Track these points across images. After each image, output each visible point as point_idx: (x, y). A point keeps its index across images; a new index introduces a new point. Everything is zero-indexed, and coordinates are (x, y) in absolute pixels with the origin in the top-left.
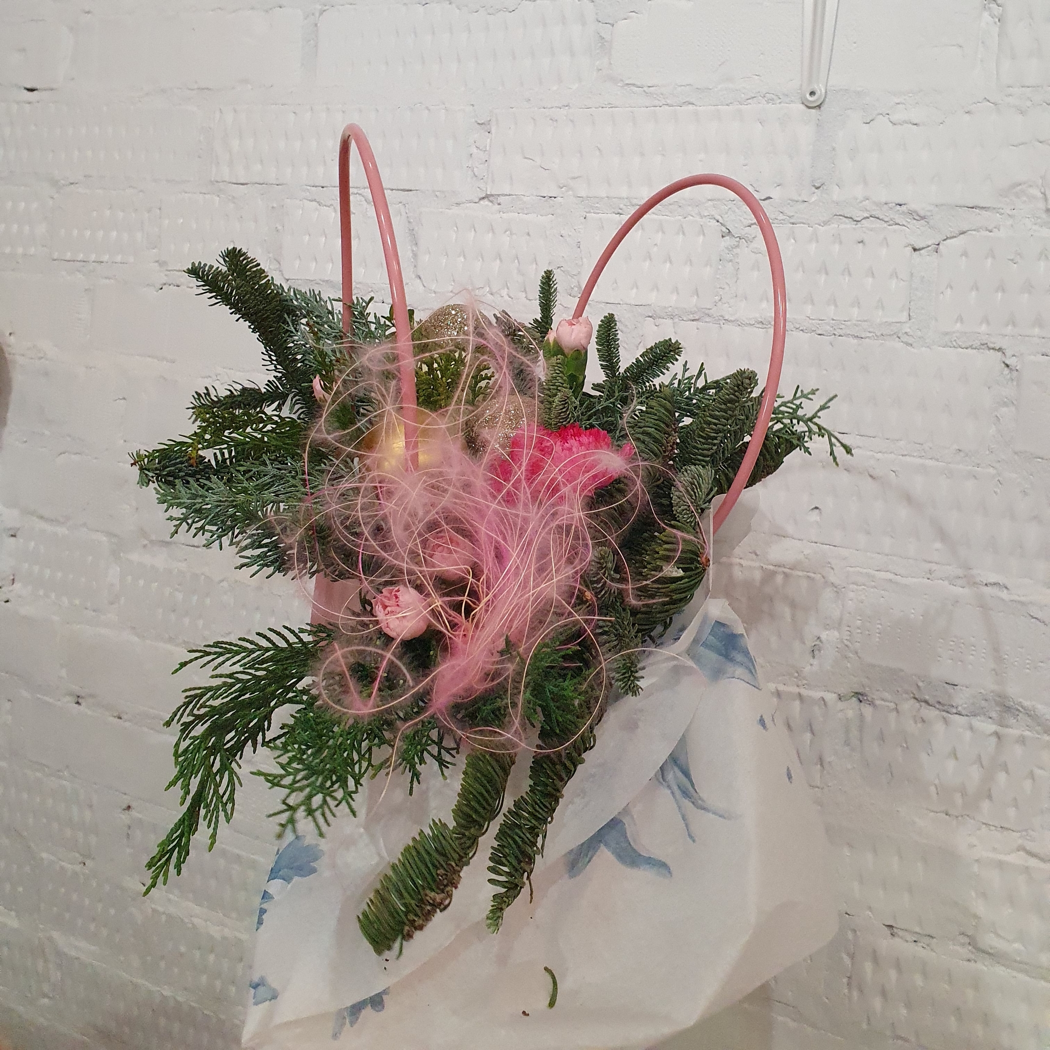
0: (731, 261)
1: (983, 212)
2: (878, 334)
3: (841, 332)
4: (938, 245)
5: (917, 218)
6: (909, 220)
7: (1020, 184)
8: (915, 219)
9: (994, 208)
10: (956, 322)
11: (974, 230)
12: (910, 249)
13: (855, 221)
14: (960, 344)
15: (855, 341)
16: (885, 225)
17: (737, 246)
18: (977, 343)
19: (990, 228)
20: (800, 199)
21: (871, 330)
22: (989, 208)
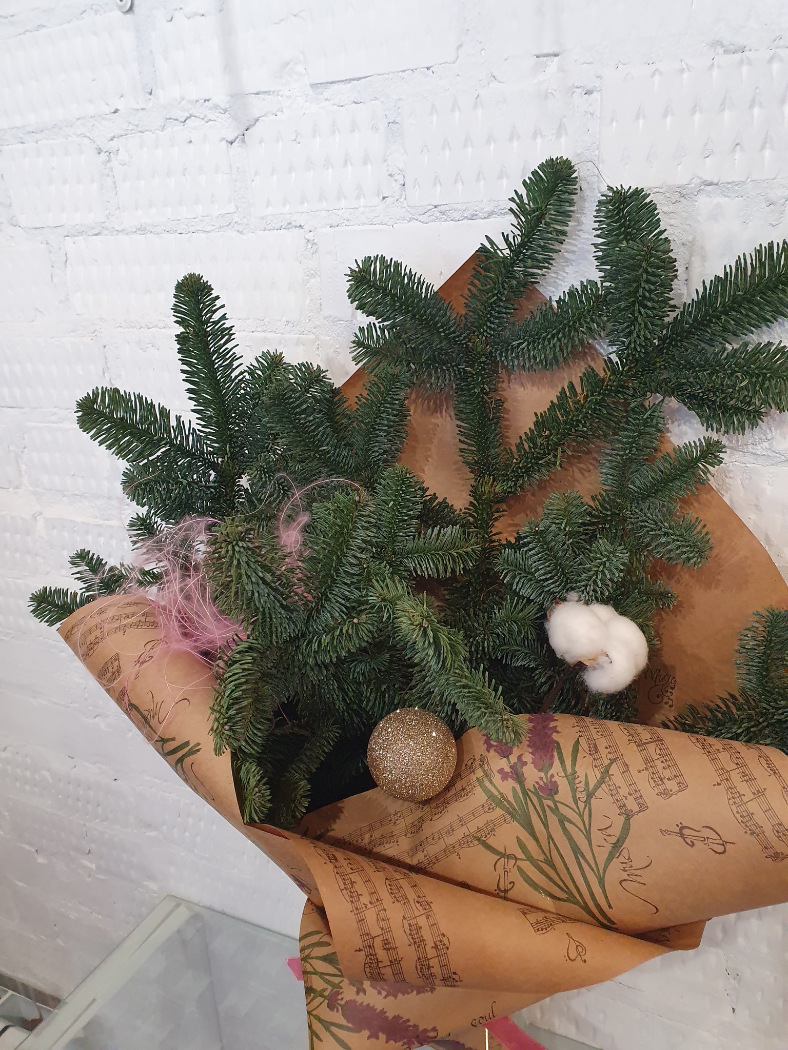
0: (108, 175)
1: (266, 96)
2: (218, 226)
3: (193, 229)
4: (244, 135)
5: (221, 111)
6: (218, 115)
7: (288, 64)
8: (220, 112)
9: (274, 92)
10: (268, 206)
11: (263, 116)
12: (224, 142)
13: (182, 122)
14: (274, 225)
15: (203, 235)
16: (203, 122)
17: (109, 161)
18: (285, 224)
19: (274, 112)
20: (139, 107)
21: (213, 223)
22: (270, 91)
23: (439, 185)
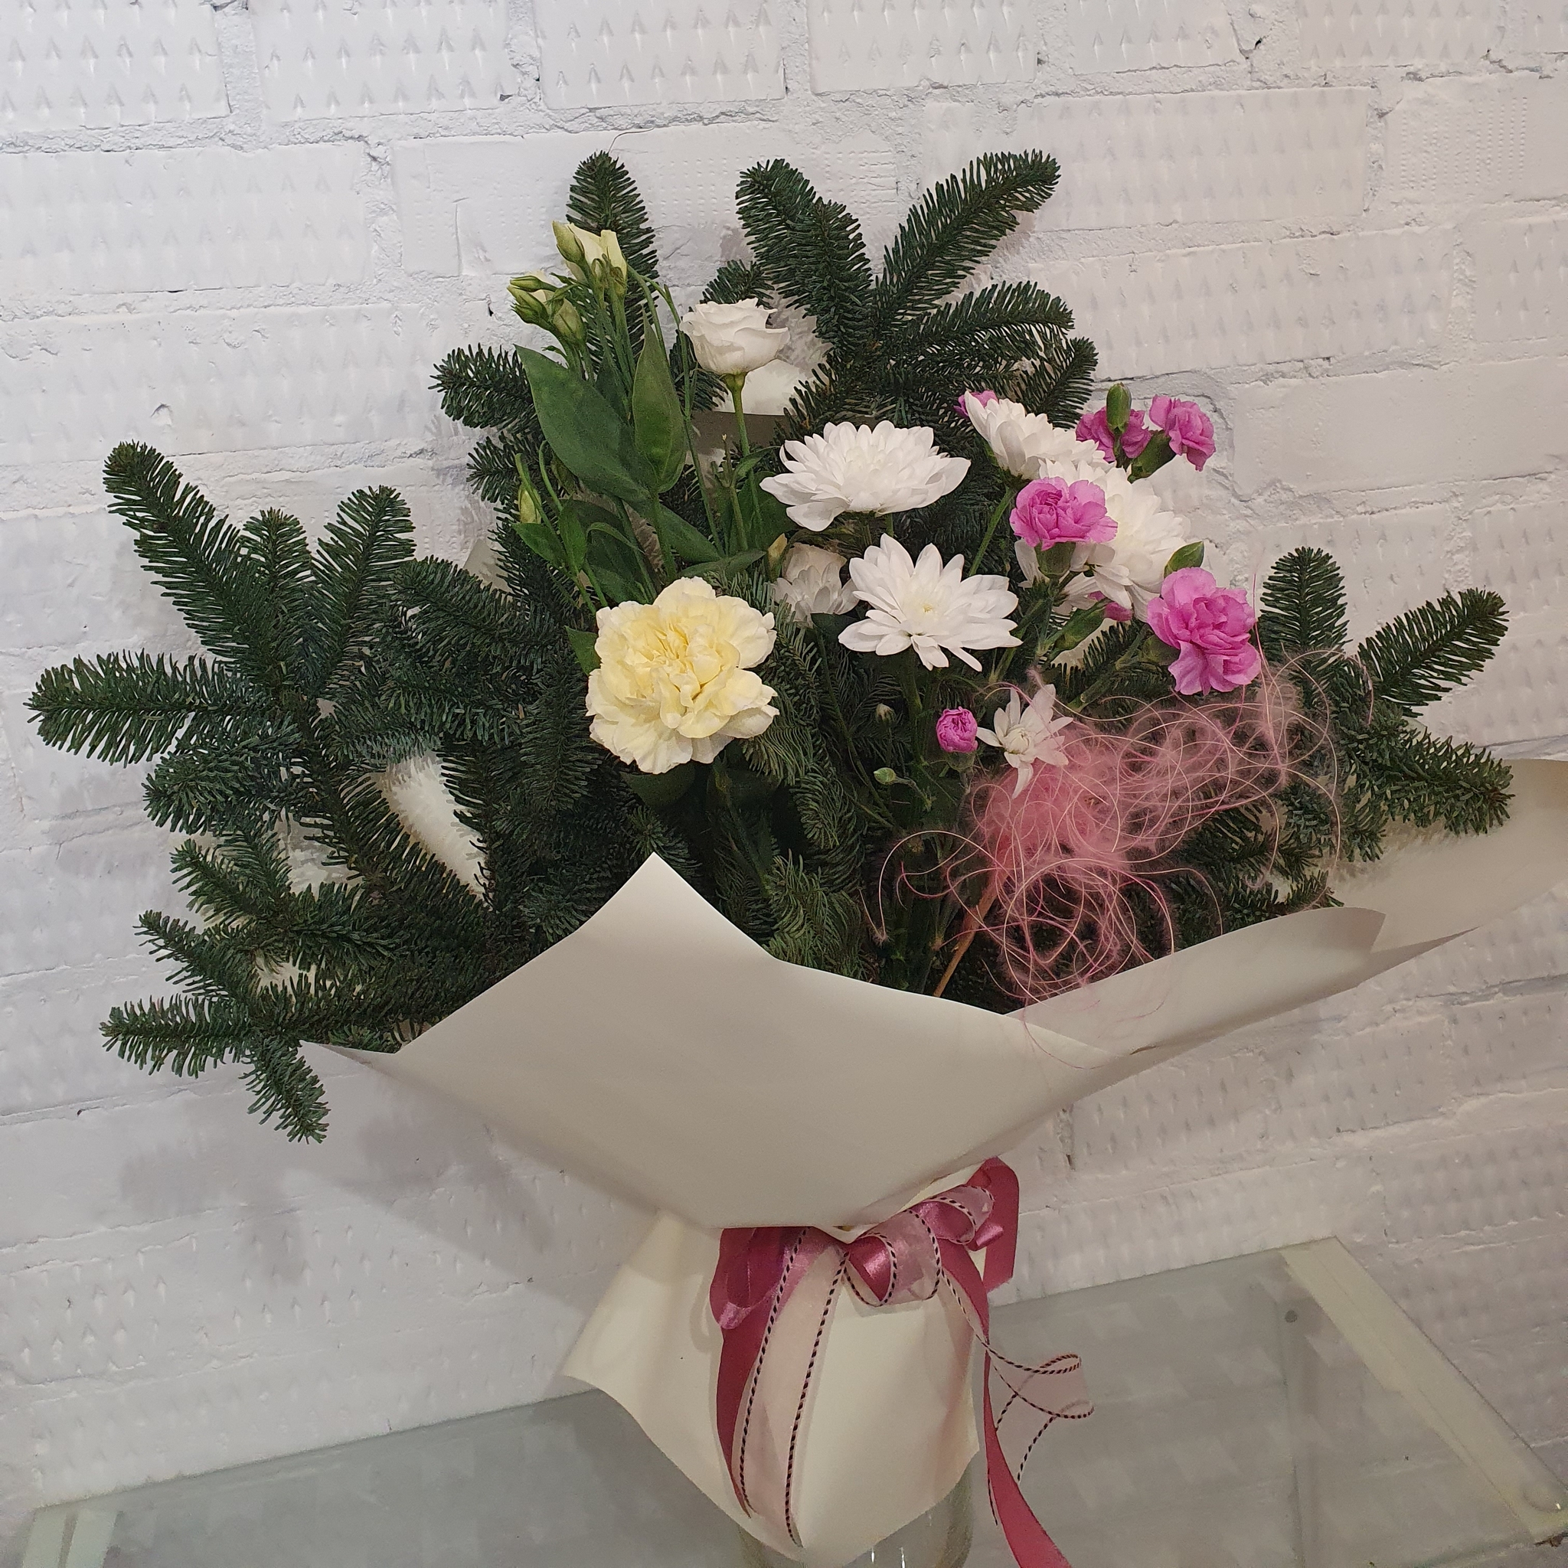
23: (593, 80)
